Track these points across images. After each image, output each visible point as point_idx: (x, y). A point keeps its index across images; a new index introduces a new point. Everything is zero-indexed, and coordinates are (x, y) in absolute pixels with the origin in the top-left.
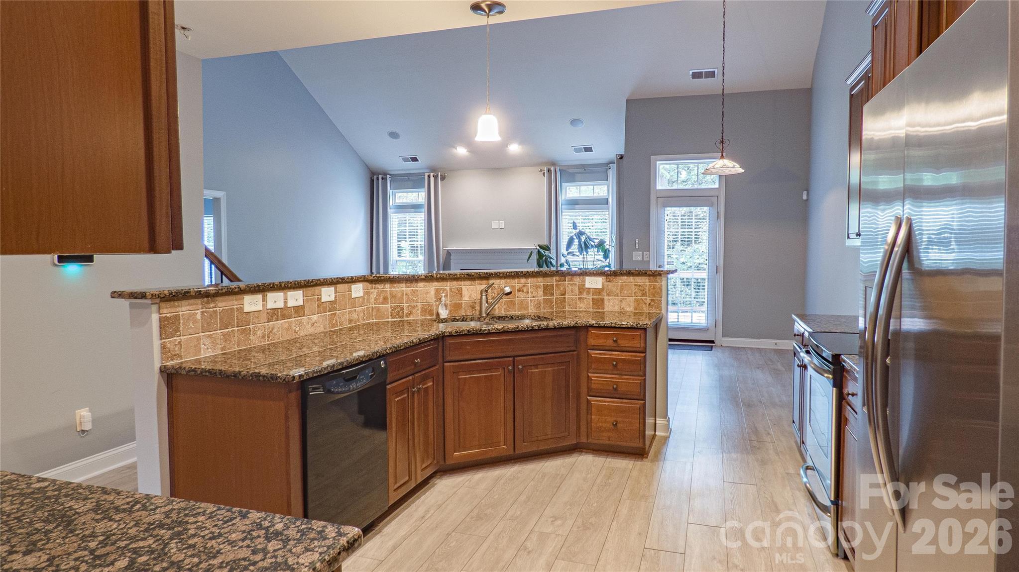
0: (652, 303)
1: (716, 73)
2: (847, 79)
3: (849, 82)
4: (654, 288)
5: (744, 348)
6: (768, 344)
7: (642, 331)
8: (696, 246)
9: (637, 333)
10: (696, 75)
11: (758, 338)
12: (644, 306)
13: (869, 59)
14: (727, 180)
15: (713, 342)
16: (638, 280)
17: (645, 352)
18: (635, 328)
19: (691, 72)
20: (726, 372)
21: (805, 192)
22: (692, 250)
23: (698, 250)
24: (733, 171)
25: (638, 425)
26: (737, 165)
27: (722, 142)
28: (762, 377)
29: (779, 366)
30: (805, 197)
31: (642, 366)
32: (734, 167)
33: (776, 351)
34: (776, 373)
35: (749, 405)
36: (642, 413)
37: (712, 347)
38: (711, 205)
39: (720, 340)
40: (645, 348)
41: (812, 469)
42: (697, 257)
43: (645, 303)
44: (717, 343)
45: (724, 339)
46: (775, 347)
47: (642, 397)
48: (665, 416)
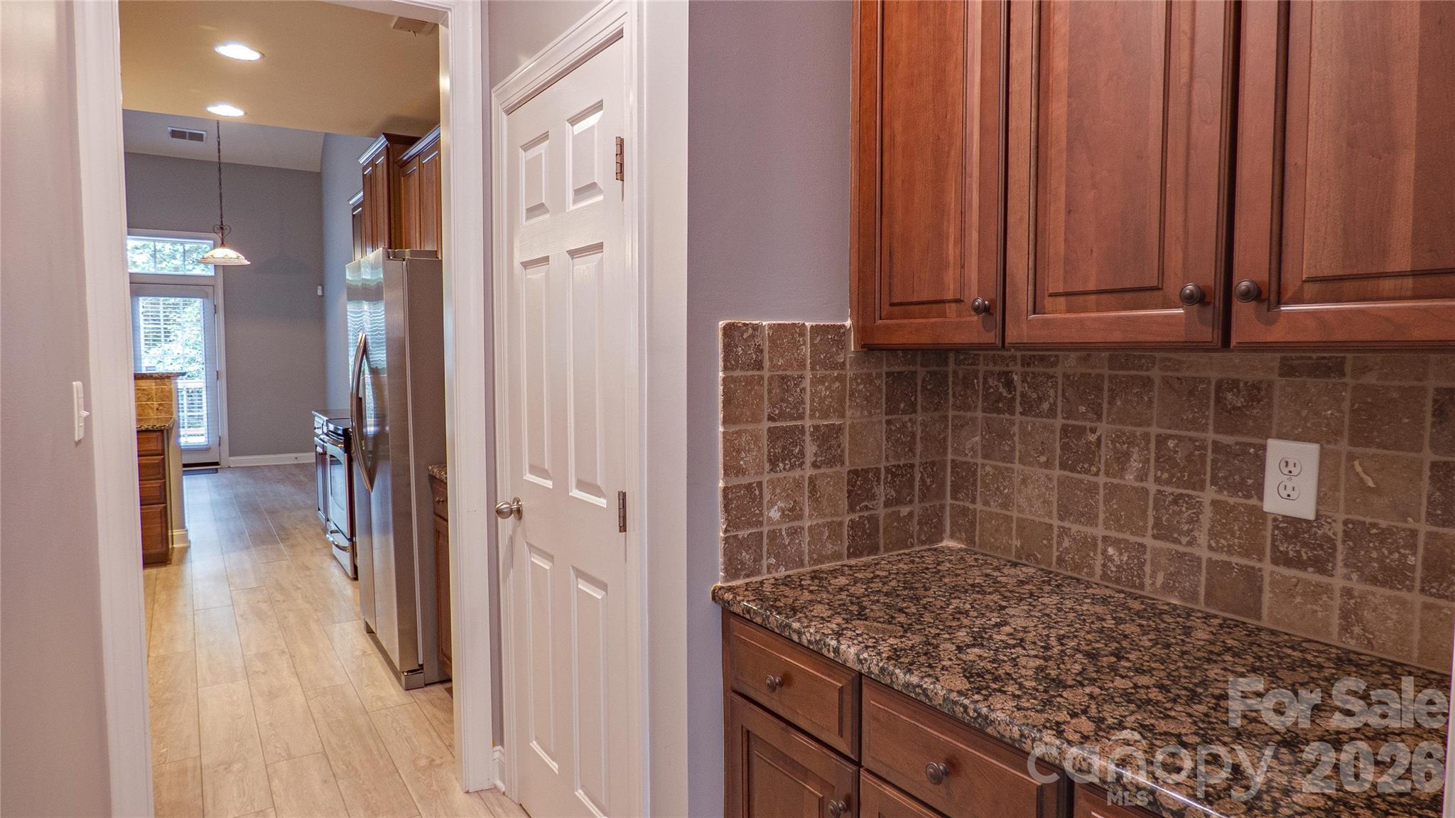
0: (161, 408)
1: (205, 136)
2: (349, 200)
3: (351, 203)
4: (162, 392)
5: (258, 467)
6: (287, 459)
7: (159, 434)
8: (166, 346)
9: (154, 435)
10: (175, 134)
11: (275, 453)
12: (151, 411)
13: (361, 194)
14: (225, 270)
15: (217, 464)
16: (142, 384)
17: (163, 454)
18: (150, 431)
19: (170, 129)
20: (241, 490)
21: (320, 287)
22: (160, 352)
23: (170, 352)
24: (237, 263)
25: (159, 529)
26: (242, 257)
27: (222, 228)
28: (284, 490)
29: (302, 478)
30: (320, 293)
31: (161, 469)
32: (238, 258)
33: (297, 466)
34: (298, 484)
35: (273, 512)
36: (163, 518)
37: (217, 469)
38: (204, 296)
39: (227, 460)
40: (163, 450)
41: (337, 532)
42: (171, 361)
43: (152, 409)
44: (223, 464)
45: (232, 458)
46: (296, 462)
47: (162, 500)
48: (182, 526)
